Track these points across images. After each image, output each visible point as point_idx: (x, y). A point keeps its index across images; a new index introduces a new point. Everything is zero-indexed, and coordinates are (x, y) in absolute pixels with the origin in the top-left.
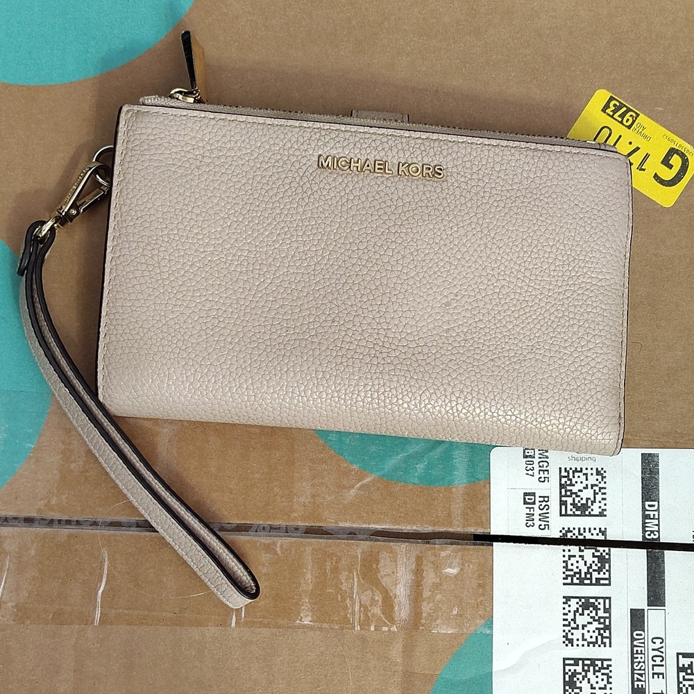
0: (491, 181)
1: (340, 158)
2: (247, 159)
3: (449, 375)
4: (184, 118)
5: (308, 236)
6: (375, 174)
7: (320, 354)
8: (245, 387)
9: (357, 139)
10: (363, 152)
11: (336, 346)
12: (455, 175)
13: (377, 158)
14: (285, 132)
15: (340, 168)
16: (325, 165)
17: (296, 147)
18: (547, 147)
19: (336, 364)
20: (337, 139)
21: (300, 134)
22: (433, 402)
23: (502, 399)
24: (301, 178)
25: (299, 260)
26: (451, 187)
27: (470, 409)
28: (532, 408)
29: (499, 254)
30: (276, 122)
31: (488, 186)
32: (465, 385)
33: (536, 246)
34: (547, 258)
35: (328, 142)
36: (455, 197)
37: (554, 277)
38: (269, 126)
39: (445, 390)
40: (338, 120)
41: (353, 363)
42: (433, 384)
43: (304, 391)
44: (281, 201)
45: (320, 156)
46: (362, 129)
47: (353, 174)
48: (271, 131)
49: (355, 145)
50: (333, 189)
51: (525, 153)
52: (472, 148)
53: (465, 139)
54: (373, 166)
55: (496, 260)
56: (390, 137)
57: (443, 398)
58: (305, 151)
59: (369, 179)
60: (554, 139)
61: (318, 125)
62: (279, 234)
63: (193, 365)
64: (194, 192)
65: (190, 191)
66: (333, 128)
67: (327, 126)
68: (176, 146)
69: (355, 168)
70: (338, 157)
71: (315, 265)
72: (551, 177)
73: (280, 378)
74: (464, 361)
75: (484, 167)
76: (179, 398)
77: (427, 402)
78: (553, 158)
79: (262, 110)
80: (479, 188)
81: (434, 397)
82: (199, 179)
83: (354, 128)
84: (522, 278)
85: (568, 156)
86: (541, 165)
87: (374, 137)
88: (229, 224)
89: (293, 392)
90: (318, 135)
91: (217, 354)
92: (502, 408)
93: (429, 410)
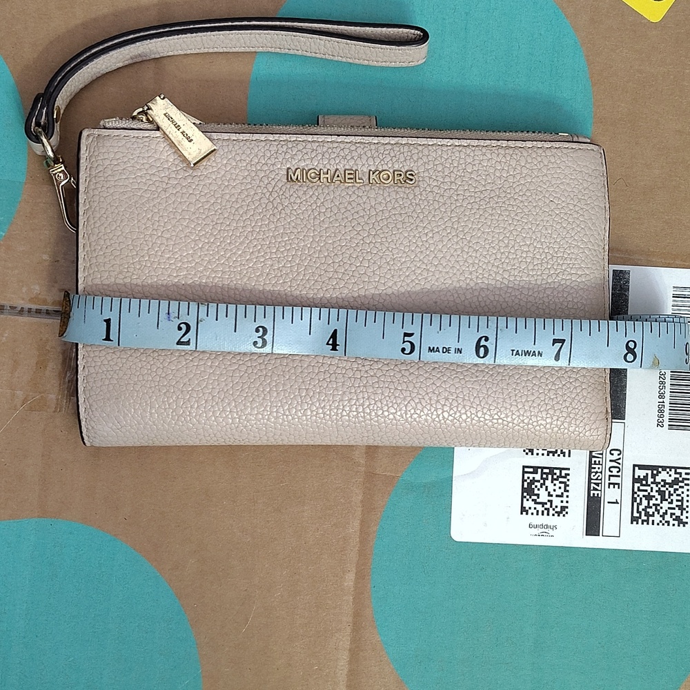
0: (464, 183)
1: (310, 170)
2: (214, 178)
3: (433, 383)
4: (147, 140)
5: (282, 252)
6: (346, 184)
7: (302, 372)
8: (229, 410)
9: (325, 149)
10: (332, 162)
11: (318, 362)
12: (427, 179)
13: (347, 167)
14: (251, 147)
15: (310, 181)
16: (294, 178)
17: (263, 162)
18: (519, 144)
19: (319, 380)
20: (304, 151)
21: (267, 148)
22: (418, 412)
23: (487, 403)
24: (271, 194)
25: (274, 277)
26: (424, 193)
27: (456, 416)
28: (518, 411)
29: (476, 257)
30: (241, 137)
31: (461, 188)
32: (450, 392)
33: (513, 247)
34: (525, 258)
35: (296, 154)
36: (428, 202)
37: (533, 276)
38: (235, 142)
39: (430, 399)
40: (305, 130)
41: (336, 378)
42: (418, 394)
43: (289, 409)
44: (252, 218)
45: (289, 169)
46: (329, 139)
47: (323, 186)
48: (237, 147)
49: (323, 155)
50: (304, 203)
51: (496, 152)
52: (442, 150)
53: (435, 141)
54: (343, 176)
55: (473, 264)
56: (358, 145)
57: (428, 407)
58: (273, 165)
59: (340, 189)
60: (525, 135)
61: (284, 137)
62: (252, 252)
63: (174, 392)
64: (162, 216)
65: (158, 215)
66: (300, 139)
67: (293, 138)
68: (140, 170)
69: (325, 180)
70: (306, 169)
71: (291, 281)
72: (524, 175)
73: (264, 399)
74: (447, 369)
75: (456, 169)
76: (163, 425)
77: (412, 411)
78: (525, 154)
79: (226, 126)
80: (452, 191)
81: (419, 406)
82: (166, 202)
83: (321, 138)
84: (501, 280)
85: (540, 151)
86: (513, 163)
87: (342, 146)
88: (200, 246)
89: (277, 412)
90: (285, 147)
91: (197, 379)
92: (488, 413)
93: (415, 420)
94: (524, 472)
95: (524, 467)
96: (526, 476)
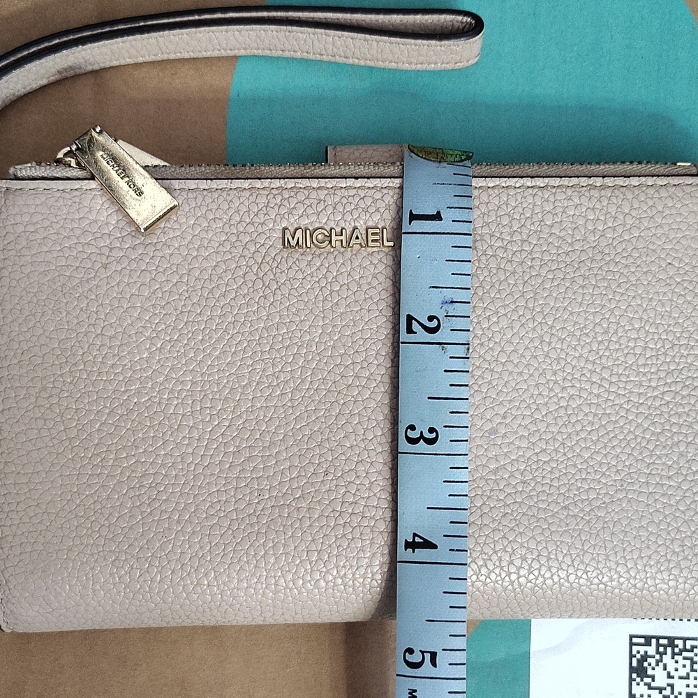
0: (542, 241)
1: (315, 230)
2: (176, 245)
3: (504, 537)
4: (78, 193)
5: (278, 351)
6: (369, 249)
7: (311, 526)
8: (206, 583)
9: (337, 199)
10: (348, 217)
11: (334, 510)
12: (487, 238)
13: (370, 224)
14: (229, 199)
15: (316, 246)
16: (293, 243)
17: (248, 220)
18: (620, 181)
19: (336, 536)
20: (307, 202)
21: (252, 199)
22: (483, 578)
23: (582, 562)
24: (260, 267)
25: (268, 387)
26: (483, 258)
27: (538, 582)
28: (628, 572)
29: (562, 350)
30: (215, 184)
31: (537, 249)
32: (528, 549)
33: (616, 332)
34: (633, 348)
35: (295, 208)
36: (490, 272)
37: (644, 374)
38: (205, 193)
39: (500, 560)
40: (308, 172)
41: (361, 534)
42: (482, 552)
43: (293, 581)
44: (233, 303)
45: (284, 229)
46: (343, 183)
47: (336, 253)
48: (208, 200)
49: (335, 208)
50: (309, 278)
51: (587, 194)
52: (508, 195)
53: (497, 181)
54: (365, 238)
55: (558, 360)
56: (385, 191)
57: (497, 571)
58: (262, 224)
59: (360, 257)
60: (628, 168)
61: (277, 183)
62: (235, 353)
63: (126, 559)
64: (102, 305)
65: (96, 304)
66: (301, 186)
67: (291, 183)
68: (69, 238)
69: (338, 243)
70: (311, 228)
71: (292, 392)
72: (629, 226)
73: (256, 567)
74: (524, 514)
75: (529, 222)
76: (112, 606)
77: (474, 578)
78: (630, 196)
79: (193, 169)
80: (524, 255)
81: (484, 571)
82: (108, 283)
83: (331, 183)
84: (599, 382)
85: (651, 191)
86: (613, 210)
87: (362, 193)
88: (159, 346)
89: (276, 585)
90: (279, 199)
91: (159, 541)
92: (584, 576)
93: (478, 589)
94: (632, 644)
95: (631, 637)
96: (635, 649)
